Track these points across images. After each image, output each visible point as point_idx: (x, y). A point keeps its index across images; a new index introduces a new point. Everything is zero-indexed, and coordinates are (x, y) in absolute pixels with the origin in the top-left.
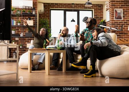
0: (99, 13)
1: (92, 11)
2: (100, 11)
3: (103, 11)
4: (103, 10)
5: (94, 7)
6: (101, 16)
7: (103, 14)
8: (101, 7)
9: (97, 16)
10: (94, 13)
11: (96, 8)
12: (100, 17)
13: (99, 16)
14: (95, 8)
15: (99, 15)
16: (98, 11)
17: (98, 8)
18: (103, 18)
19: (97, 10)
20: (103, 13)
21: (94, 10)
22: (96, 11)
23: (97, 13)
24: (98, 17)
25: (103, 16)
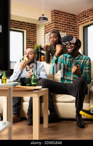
0: (32, 36)
1: (23, 32)
2: (33, 34)
3: (36, 34)
4: (36, 32)
5: (27, 27)
6: (34, 40)
7: (36, 38)
8: (34, 28)
9: (29, 39)
10: (27, 35)
11: (29, 29)
12: (33, 42)
13: (32, 40)
14: (27, 29)
15: (32, 38)
16: (31, 34)
17: (30, 30)
18: (36, 42)
19: (30, 31)
20: (36, 36)
21: (27, 31)
22: (29, 33)
23: (30, 35)
24: (31, 42)
25: (36, 40)
